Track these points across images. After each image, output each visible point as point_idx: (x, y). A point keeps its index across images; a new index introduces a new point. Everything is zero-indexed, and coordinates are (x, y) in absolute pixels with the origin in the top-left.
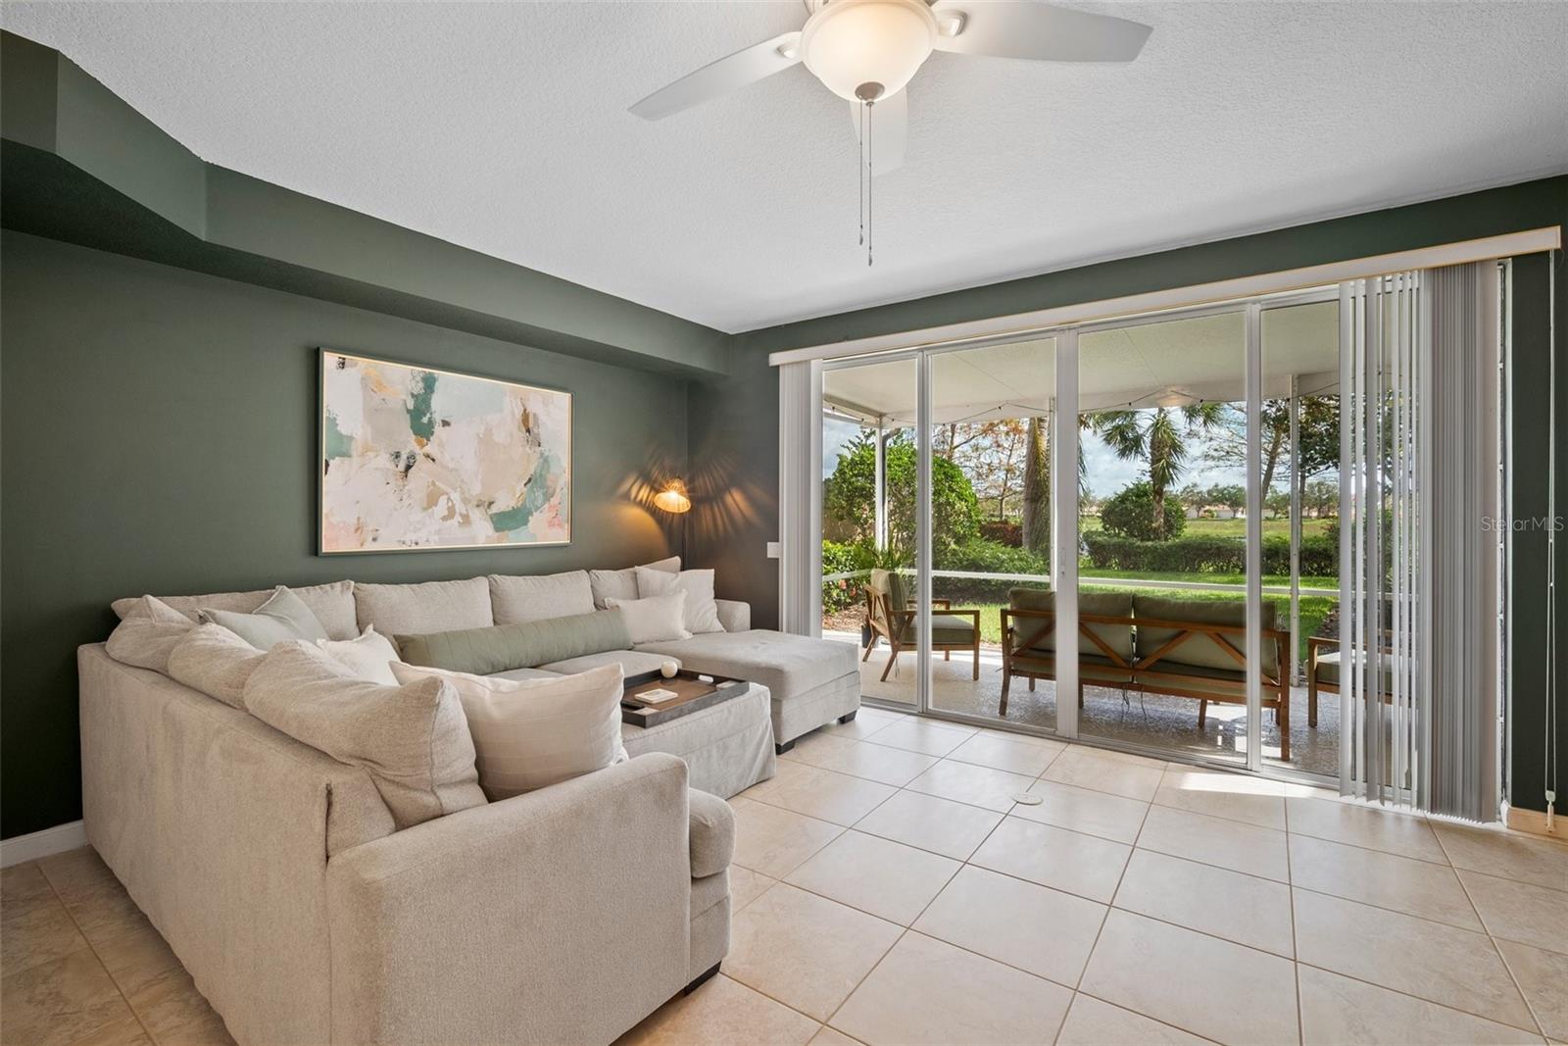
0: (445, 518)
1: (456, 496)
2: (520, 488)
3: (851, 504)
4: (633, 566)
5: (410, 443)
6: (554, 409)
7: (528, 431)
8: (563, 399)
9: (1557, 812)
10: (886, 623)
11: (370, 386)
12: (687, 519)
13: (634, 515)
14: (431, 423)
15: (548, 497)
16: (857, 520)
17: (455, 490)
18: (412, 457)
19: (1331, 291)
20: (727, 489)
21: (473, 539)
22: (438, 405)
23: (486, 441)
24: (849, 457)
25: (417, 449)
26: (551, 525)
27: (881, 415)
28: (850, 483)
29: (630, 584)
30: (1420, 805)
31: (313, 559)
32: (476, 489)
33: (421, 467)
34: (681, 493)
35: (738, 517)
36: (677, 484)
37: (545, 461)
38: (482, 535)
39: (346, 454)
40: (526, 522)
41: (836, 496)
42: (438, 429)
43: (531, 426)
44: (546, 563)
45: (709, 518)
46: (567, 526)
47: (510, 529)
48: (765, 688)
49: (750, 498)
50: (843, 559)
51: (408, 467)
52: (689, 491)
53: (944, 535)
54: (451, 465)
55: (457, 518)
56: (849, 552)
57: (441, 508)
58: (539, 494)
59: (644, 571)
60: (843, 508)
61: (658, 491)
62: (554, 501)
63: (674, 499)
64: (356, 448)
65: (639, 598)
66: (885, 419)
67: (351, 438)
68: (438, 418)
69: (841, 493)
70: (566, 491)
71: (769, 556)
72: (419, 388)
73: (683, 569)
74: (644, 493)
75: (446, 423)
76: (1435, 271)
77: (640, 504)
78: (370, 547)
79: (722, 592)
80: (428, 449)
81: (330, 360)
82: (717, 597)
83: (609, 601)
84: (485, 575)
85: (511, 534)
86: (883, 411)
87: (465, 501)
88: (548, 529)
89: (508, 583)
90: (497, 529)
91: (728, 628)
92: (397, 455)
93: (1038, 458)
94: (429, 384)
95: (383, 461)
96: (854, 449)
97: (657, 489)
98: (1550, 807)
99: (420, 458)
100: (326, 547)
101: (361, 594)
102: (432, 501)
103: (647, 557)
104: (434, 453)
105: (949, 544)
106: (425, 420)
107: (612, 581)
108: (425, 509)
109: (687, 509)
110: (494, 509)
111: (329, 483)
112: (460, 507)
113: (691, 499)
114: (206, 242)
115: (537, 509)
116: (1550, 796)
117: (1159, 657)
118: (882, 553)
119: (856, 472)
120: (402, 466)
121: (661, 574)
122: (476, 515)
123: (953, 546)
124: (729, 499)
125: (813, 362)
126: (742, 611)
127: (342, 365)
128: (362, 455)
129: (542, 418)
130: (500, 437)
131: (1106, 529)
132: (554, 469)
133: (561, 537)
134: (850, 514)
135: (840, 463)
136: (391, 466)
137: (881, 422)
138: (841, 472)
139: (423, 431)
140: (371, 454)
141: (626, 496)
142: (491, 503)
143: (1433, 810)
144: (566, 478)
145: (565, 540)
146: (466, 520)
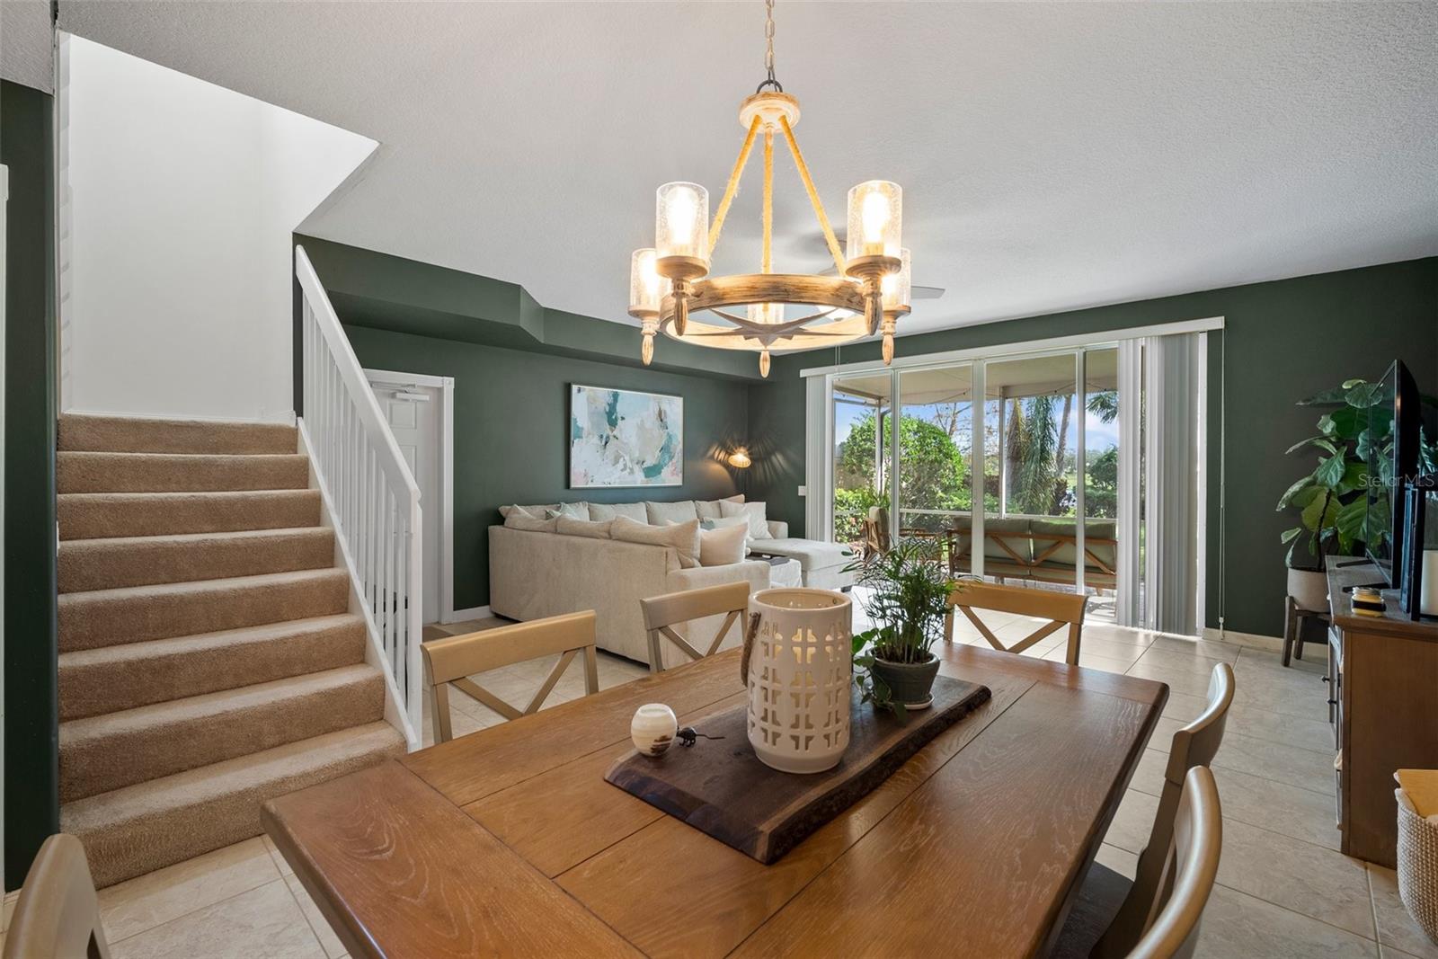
0: (622, 470)
1: (627, 458)
2: (657, 453)
3: (861, 462)
4: (717, 499)
5: (607, 430)
6: (674, 407)
7: (661, 420)
8: (679, 401)
9: (1224, 629)
10: (877, 542)
11: (591, 401)
12: (747, 471)
13: (717, 468)
14: (616, 418)
15: (671, 458)
16: (864, 474)
17: (626, 454)
18: (608, 437)
19: (1114, 344)
20: (772, 453)
21: (635, 483)
22: (621, 409)
23: (641, 427)
24: (860, 426)
25: (610, 433)
26: (673, 474)
27: (879, 398)
28: (860, 446)
29: (717, 510)
30: (1157, 629)
31: (567, 491)
32: (637, 454)
33: (612, 442)
34: (745, 455)
35: (779, 469)
36: (742, 450)
37: (670, 437)
38: (639, 480)
39: (580, 437)
40: (660, 473)
41: (850, 456)
42: (619, 422)
43: (663, 417)
44: (672, 496)
45: (761, 470)
46: (681, 475)
47: (653, 476)
48: (798, 562)
49: (786, 457)
50: (853, 503)
51: (606, 443)
52: (749, 454)
53: (933, 485)
54: (625, 441)
55: (628, 470)
56: (858, 497)
57: (620, 465)
58: (667, 456)
59: (724, 502)
60: (854, 464)
61: (730, 454)
62: (674, 460)
63: (741, 459)
64: (584, 434)
65: (722, 517)
66: (882, 401)
67: (582, 428)
68: (619, 416)
69: (852, 453)
70: (681, 455)
71: (800, 494)
72: (611, 400)
73: (746, 501)
74: (722, 456)
75: (623, 418)
76: (1164, 337)
77: (720, 462)
78: (590, 485)
79: (770, 516)
80: (615, 433)
81: (575, 388)
82: (767, 519)
83: (706, 519)
84: (644, 501)
85: (653, 479)
86: (882, 395)
87: (632, 461)
88: (671, 477)
89: (656, 506)
90: (646, 477)
91: (775, 537)
92: (602, 437)
93: (1017, 423)
94: (616, 396)
95: (595, 440)
96: (863, 420)
97: (730, 453)
98: (1221, 626)
99: (611, 437)
100: (573, 485)
101: (591, 509)
102: (616, 462)
103: (724, 495)
104: (618, 436)
105: (937, 492)
106: (614, 417)
107: (707, 507)
108: (614, 465)
109: (748, 465)
110: (645, 465)
111: (574, 450)
112: (629, 464)
113: (751, 459)
114: (544, 344)
115: (666, 465)
116: (1221, 620)
117: (1044, 558)
118: (880, 497)
119: (864, 437)
120: (603, 443)
121: (735, 504)
122: (637, 468)
123: (940, 494)
124: (773, 458)
125: (827, 376)
126: (783, 527)
127: (579, 391)
128: (587, 437)
129: (668, 412)
130: (648, 425)
131: (1095, 484)
132: (674, 442)
133: (678, 481)
134: (860, 469)
135: (853, 431)
136: (599, 442)
137: (880, 402)
138: (853, 437)
139: (613, 423)
140: (591, 436)
141: (712, 457)
142: (643, 462)
143: (1163, 631)
144: (681, 446)
145: (680, 483)
146: (632, 471)
